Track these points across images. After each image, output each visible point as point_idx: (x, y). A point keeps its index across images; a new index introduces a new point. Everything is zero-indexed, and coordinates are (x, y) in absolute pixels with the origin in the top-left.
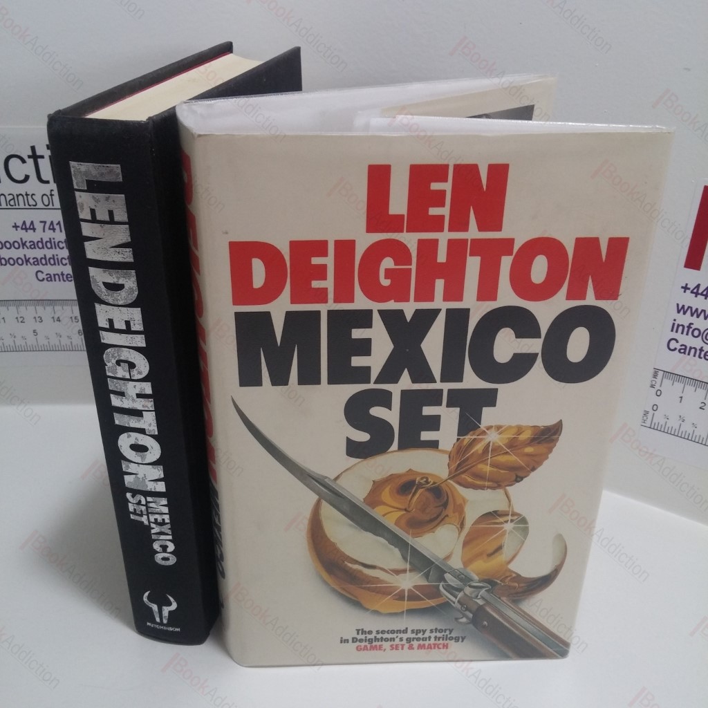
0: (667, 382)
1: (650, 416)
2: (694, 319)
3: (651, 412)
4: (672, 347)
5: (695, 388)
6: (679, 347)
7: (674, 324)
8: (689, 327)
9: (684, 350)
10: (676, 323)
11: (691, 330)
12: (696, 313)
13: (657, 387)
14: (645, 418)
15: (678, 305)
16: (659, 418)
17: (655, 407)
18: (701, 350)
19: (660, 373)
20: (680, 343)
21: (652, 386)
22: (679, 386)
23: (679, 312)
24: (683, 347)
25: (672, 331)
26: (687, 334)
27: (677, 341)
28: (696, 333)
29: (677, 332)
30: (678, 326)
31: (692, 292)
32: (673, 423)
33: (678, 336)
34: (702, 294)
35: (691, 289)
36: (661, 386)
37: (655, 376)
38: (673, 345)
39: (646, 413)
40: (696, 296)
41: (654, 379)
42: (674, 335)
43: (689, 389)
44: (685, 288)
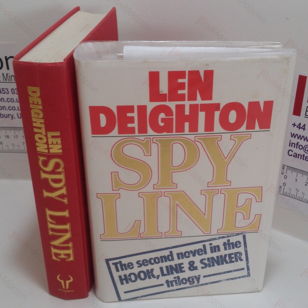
0: (289, 172)
1: (282, 188)
2: (299, 140)
3: (283, 187)
4: (290, 154)
5: (302, 175)
6: (293, 154)
7: (290, 143)
8: (297, 144)
9: (296, 156)
10: (291, 142)
11: (298, 146)
12: (300, 137)
13: (285, 174)
14: (280, 190)
15: (291, 133)
16: (287, 190)
17: (284, 184)
18: (304, 156)
19: (286, 167)
20: (294, 152)
21: (282, 174)
22: (295, 173)
23: (292, 136)
24: (295, 154)
25: (290, 146)
26: (297, 148)
27: (292, 151)
28: (301, 147)
29: (292, 146)
30: (292, 143)
31: (297, 127)
32: (294, 192)
33: (292, 148)
34: (302, 128)
35: (297, 125)
36: (286, 173)
37: (283, 168)
38: (291, 153)
39: (281, 187)
40: (299, 129)
41: (283, 170)
42: (290, 148)
43: (300, 175)
44: (294, 125)
